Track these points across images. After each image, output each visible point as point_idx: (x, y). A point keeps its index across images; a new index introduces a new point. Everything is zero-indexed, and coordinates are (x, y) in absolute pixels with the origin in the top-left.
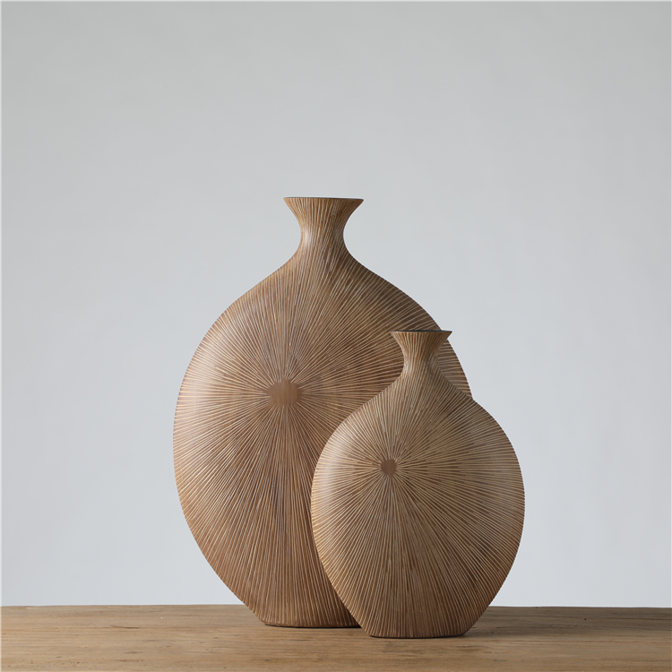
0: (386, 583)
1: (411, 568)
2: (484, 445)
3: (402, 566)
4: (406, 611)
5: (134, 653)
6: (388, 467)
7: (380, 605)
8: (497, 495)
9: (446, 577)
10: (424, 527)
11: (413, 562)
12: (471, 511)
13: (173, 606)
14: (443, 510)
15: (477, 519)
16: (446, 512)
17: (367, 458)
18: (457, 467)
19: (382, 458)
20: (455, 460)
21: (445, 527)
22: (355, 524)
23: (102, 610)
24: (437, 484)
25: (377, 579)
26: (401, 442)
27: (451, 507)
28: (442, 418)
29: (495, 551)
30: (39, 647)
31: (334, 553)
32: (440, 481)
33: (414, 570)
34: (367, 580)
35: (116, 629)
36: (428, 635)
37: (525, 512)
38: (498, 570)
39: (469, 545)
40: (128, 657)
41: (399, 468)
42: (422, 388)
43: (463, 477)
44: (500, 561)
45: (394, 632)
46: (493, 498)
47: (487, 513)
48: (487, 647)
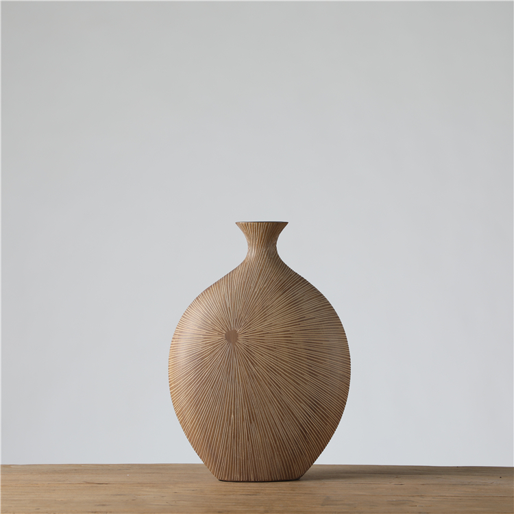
0: (230, 435)
1: (251, 422)
2: (314, 318)
3: (243, 420)
4: (247, 459)
5: (103, 505)
6: (231, 337)
7: (225, 453)
8: (325, 361)
9: (281, 430)
10: (261, 386)
11: (252, 417)
12: (302, 374)
13: (139, 465)
14: (278, 373)
15: (308, 381)
16: (280, 375)
17: (214, 329)
18: (290, 337)
19: (226, 330)
20: (289, 331)
21: (280, 388)
22: (204, 384)
23: (76, 468)
24: (272, 350)
25: (222, 431)
26: (242, 315)
27: (284, 370)
28: (278, 296)
29: (323, 408)
30: (21, 500)
31: (186, 409)
32: (275, 348)
33: (253, 424)
34: (214, 432)
35: (88, 485)
36: (266, 479)
37: (351, 376)
38: (326, 424)
39: (301, 402)
40: (98, 509)
41: (240, 338)
42: (261, 270)
43: (295, 345)
44: (328, 417)
45: (237, 477)
46: (322, 363)
47: (317, 376)
48: (413, 501)
